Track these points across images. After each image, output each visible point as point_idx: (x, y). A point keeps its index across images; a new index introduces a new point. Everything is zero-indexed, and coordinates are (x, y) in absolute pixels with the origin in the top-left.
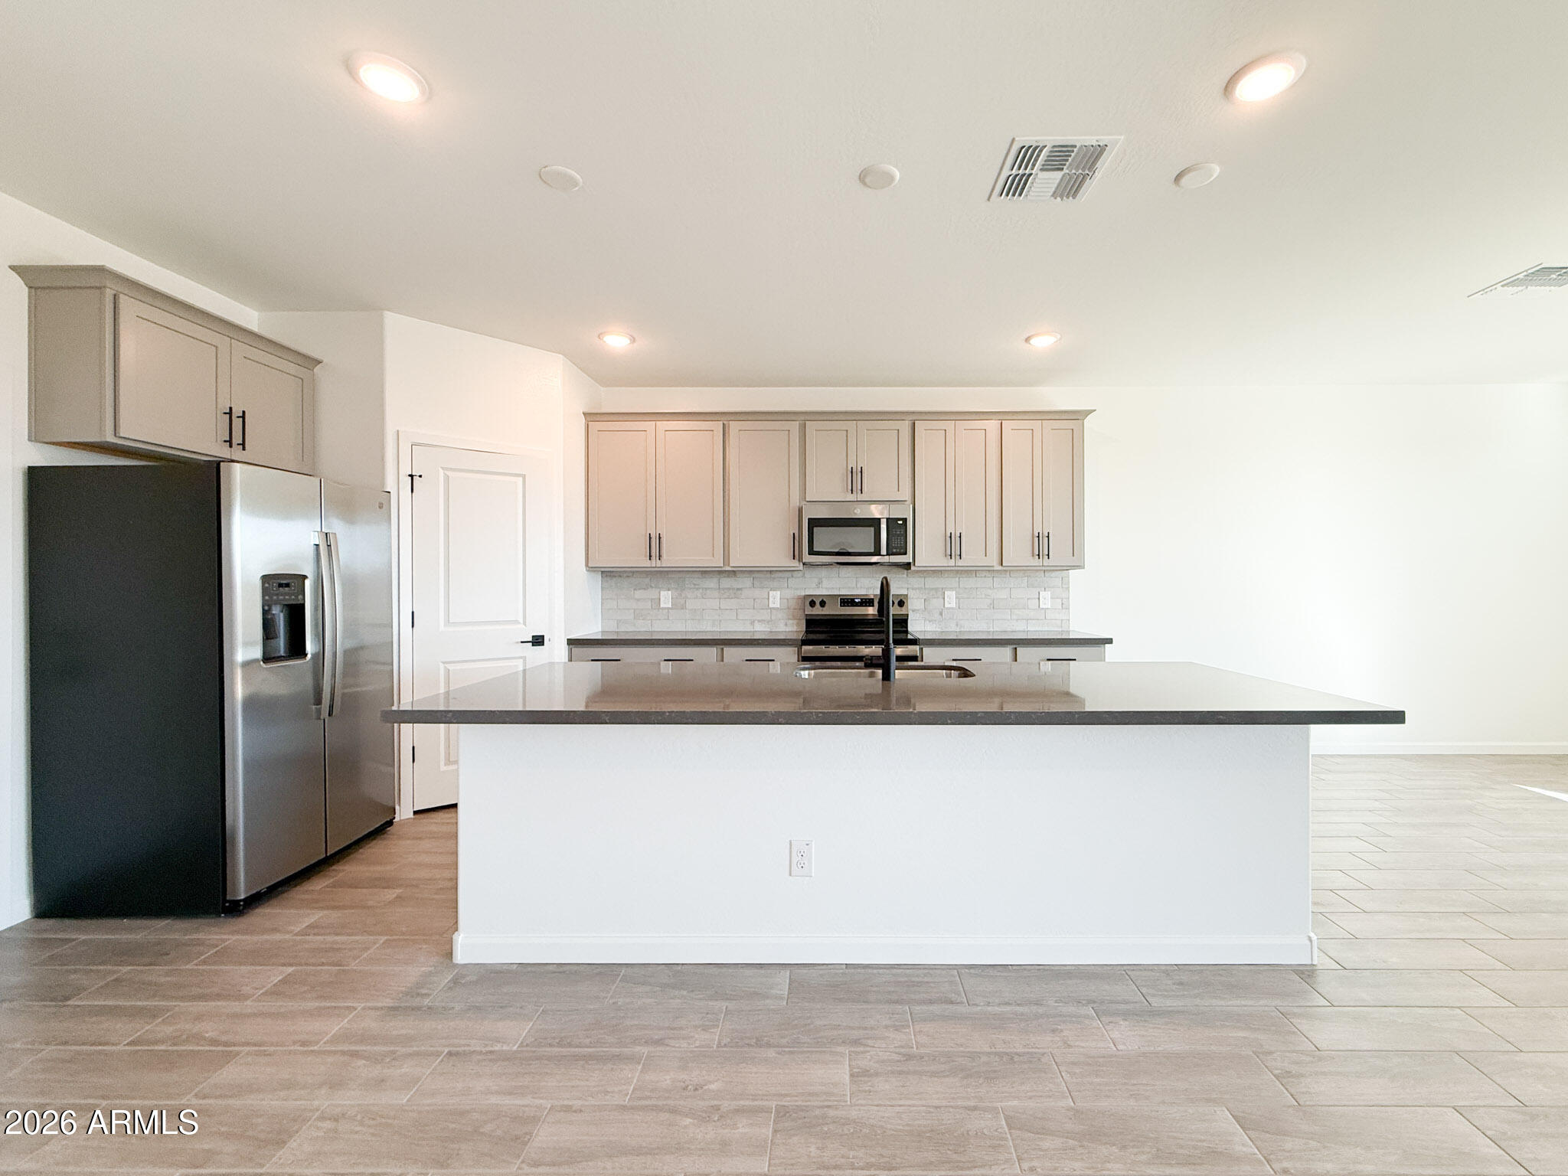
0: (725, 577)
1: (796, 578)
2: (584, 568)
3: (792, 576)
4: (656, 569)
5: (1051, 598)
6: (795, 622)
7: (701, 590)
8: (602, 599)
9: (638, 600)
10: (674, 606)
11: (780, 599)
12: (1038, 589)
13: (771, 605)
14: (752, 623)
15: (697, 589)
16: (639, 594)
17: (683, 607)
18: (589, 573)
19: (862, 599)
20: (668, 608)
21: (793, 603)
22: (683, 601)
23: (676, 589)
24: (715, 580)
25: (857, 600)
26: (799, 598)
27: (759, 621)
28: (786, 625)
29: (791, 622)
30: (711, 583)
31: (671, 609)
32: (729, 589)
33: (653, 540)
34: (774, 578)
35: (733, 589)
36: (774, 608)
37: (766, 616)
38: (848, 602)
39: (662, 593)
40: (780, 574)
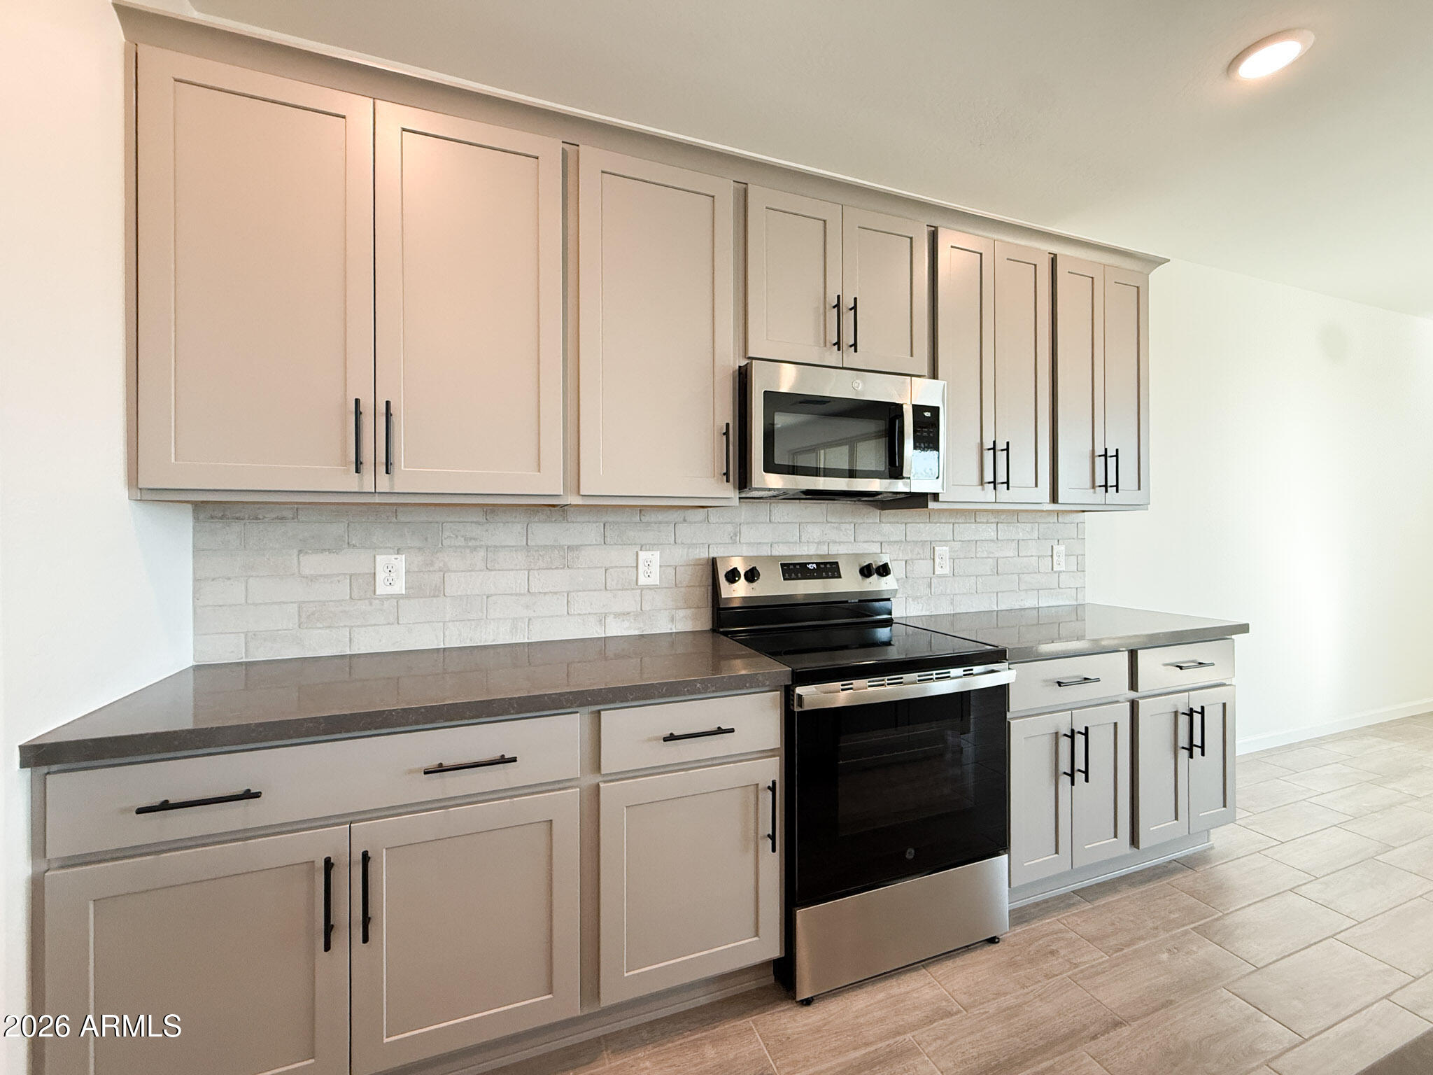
0: (539, 521)
1: (690, 523)
2: (124, 493)
3: (685, 520)
4: (377, 499)
5: (1066, 555)
6: (689, 612)
7: (482, 553)
8: (196, 580)
9: (312, 579)
10: (415, 590)
11: (660, 566)
12: (1050, 543)
13: (643, 581)
14: (602, 620)
15: (474, 549)
16: (313, 563)
17: (439, 591)
18: (133, 503)
19: (818, 564)
20: (398, 597)
21: (686, 576)
22: (437, 578)
23: (420, 549)
24: (518, 528)
25: (809, 566)
26: (697, 563)
27: (616, 615)
28: (672, 620)
29: (682, 613)
30: (508, 533)
31: (407, 597)
32: (553, 547)
33: (367, 421)
34: (649, 523)
35: (562, 547)
36: (650, 588)
37: (628, 602)
38: (794, 570)
39: (380, 559)
40: (661, 517)
